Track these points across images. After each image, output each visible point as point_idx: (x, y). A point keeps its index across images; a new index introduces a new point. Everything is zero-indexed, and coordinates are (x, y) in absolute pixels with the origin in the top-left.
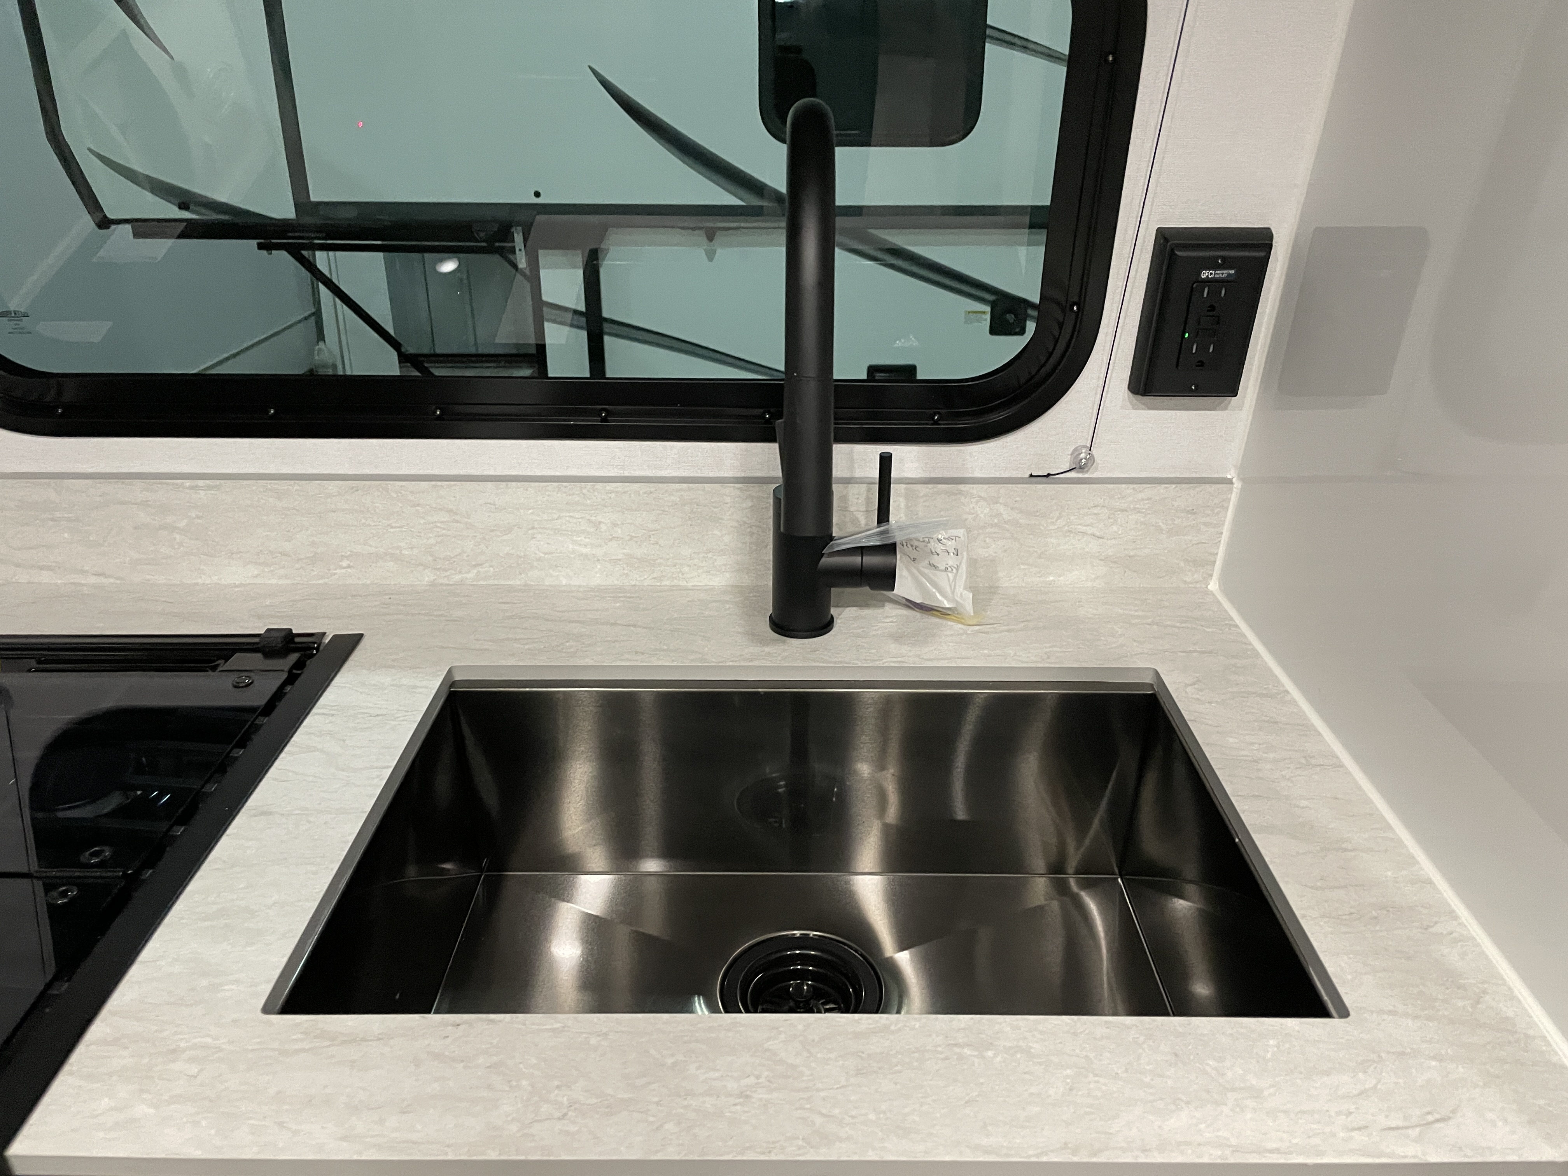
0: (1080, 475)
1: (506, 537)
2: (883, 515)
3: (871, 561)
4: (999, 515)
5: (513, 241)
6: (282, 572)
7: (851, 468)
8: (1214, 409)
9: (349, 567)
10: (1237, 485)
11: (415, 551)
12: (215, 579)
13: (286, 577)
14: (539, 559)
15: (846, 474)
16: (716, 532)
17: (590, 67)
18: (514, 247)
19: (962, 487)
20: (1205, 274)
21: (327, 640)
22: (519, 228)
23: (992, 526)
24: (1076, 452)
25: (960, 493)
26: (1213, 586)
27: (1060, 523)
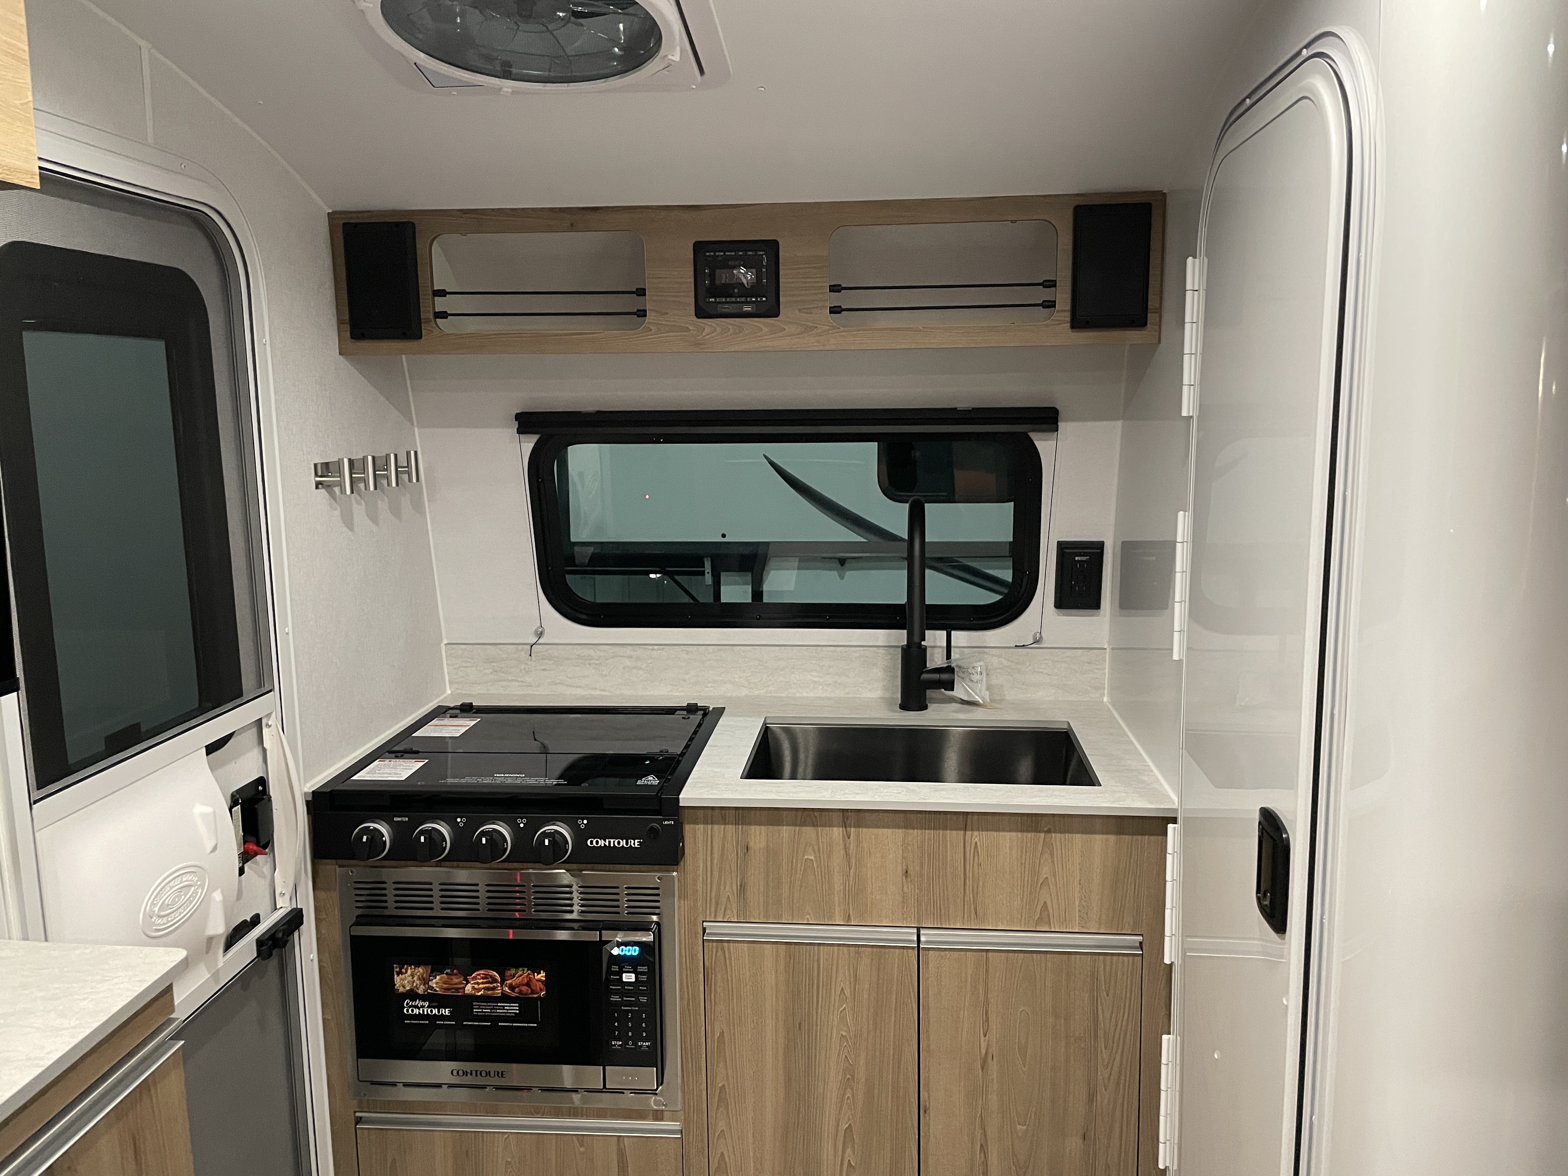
0: (1038, 646)
2: (949, 656)
3: (945, 676)
4: (1002, 664)
5: (704, 567)
6: (681, 689)
7: (935, 641)
8: (1093, 616)
10: (1108, 650)
11: (741, 679)
12: (652, 693)
13: (683, 691)
14: (794, 684)
15: (932, 644)
16: (874, 670)
17: (764, 455)
18: (704, 572)
19: (985, 650)
20: (1077, 558)
21: (711, 709)
22: (709, 559)
23: (1000, 669)
24: (1035, 635)
25: (984, 652)
26: (1105, 699)
27: (1030, 668)
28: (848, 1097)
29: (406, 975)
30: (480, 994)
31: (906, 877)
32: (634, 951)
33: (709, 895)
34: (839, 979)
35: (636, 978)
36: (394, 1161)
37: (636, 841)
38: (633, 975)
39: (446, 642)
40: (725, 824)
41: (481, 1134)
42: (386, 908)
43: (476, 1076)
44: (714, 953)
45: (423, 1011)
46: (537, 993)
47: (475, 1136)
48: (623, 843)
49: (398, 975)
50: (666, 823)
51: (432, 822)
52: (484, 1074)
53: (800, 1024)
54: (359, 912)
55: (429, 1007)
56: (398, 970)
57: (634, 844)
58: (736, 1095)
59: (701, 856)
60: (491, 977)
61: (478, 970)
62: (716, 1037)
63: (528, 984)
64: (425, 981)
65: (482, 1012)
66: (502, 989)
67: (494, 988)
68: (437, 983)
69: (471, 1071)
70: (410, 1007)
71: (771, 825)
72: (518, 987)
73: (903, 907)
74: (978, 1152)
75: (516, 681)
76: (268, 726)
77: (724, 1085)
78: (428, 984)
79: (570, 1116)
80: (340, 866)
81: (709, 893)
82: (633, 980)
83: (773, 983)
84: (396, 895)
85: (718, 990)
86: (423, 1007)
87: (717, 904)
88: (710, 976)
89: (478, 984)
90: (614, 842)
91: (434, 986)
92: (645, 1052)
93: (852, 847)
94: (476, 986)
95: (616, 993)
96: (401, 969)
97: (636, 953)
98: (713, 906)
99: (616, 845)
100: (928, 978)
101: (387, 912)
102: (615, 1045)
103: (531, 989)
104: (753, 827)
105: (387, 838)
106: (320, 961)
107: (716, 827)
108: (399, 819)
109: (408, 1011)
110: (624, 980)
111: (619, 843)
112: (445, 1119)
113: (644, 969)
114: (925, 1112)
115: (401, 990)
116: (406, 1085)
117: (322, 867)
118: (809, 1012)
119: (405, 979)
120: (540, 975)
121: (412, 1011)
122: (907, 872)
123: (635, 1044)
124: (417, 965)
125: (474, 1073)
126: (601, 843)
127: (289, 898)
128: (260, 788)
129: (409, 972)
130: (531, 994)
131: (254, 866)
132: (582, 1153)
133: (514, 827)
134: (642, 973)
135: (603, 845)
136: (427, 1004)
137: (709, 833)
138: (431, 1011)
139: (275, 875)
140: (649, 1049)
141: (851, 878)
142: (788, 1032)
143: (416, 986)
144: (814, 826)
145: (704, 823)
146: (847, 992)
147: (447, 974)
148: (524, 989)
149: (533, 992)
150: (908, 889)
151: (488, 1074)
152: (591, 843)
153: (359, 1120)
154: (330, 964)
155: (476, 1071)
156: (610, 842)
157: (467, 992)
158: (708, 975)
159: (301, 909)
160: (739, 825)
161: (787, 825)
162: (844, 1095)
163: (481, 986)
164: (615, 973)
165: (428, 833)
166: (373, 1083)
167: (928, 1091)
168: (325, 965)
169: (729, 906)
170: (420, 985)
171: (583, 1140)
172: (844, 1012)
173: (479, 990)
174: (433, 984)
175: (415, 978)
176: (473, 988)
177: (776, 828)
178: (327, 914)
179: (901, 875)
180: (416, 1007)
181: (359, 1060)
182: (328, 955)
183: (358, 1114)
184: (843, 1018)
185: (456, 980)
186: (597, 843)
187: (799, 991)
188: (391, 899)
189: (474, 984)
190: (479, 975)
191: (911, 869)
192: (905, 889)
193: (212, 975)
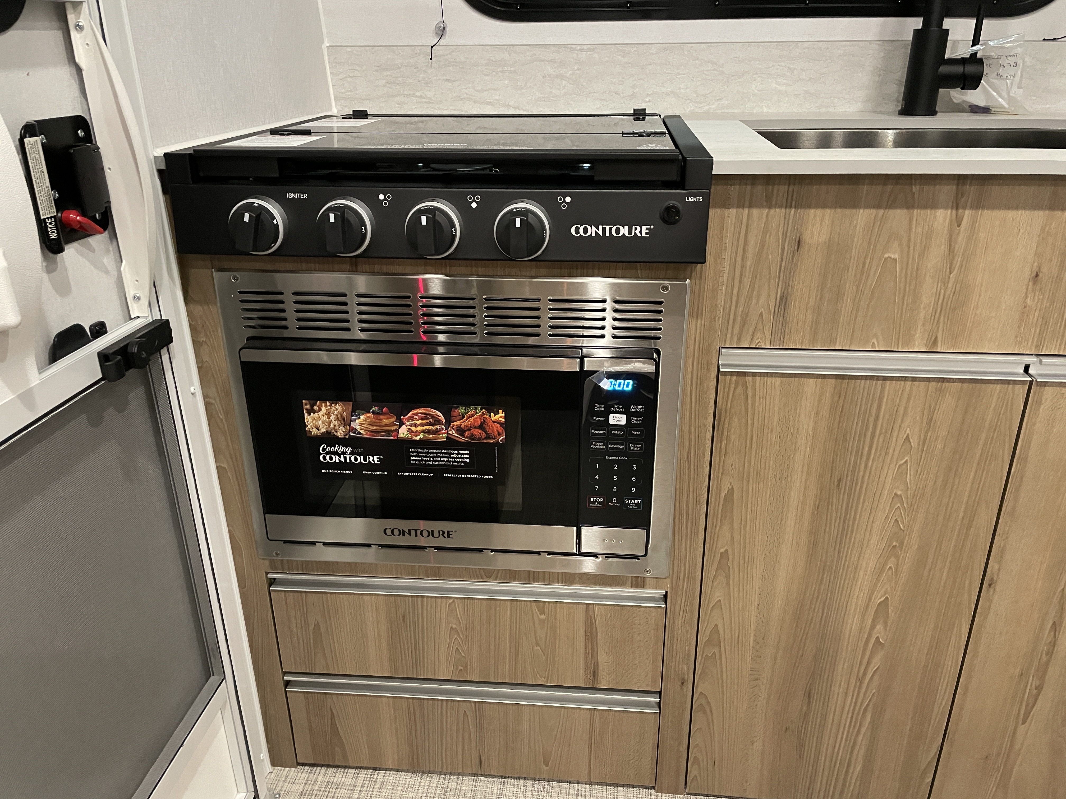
1: (740, 80)
9: (649, 101)
28: (890, 568)
29: (320, 414)
30: (418, 438)
31: (1035, 283)
32: (627, 386)
33: (732, 312)
34: (906, 423)
35: (628, 420)
36: (317, 625)
37: (644, 228)
38: (624, 417)
39: (328, 45)
40: (770, 207)
41: (419, 599)
42: (286, 328)
43: (416, 535)
44: (732, 389)
45: (345, 458)
46: (495, 439)
47: (413, 601)
48: (624, 231)
49: (309, 414)
50: (692, 199)
51: (344, 199)
52: (425, 533)
53: (839, 481)
54: (251, 333)
55: (352, 454)
56: (308, 407)
57: (641, 232)
58: (742, 562)
59: (727, 256)
60: (433, 417)
61: (415, 409)
62: (723, 495)
63: (481, 427)
64: (346, 422)
65: (422, 460)
66: (448, 433)
67: (437, 432)
68: (361, 424)
69: (409, 530)
70: (327, 453)
71: (841, 207)
72: (469, 430)
73: (1019, 327)
74: (1047, 632)
75: (414, 95)
76: (79, 28)
77: (727, 551)
78: (350, 426)
79: (529, 581)
80: (220, 270)
81: (733, 308)
82: (624, 423)
83: (811, 428)
84: (297, 311)
85: (733, 437)
86: (344, 453)
87: (744, 323)
88: (723, 419)
89: (416, 425)
90: (610, 230)
91: (358, 427)
92: (633, 511)
93: (960, 239)
94: (413, 429)
95: (598, 438)
96: (312, 406)
97: (630, 388)
98: (737, 326)
99: (614, 233)
100: (1035, 424)
101: (286, 333)
102: (594, 503)
103: (486, 432)
104: (812, 211)
105: (279, 220)
106: (205, 397)
107: (755, 211)
108: (295, 196)
109: (324, 458)
110: (611, 422)
111: (618, 231)
112: (377, 581)
113: (640, 408)
114: (990, 585)
115: (315, 432)
116: (325, 544)
117: (193, 270)
118: (855, 466)
119: (319, 418)
120: (497, 416)
121: (331, 458)
122: (1037, 275)
123: (621, 501)
124: (334, 400)
125: (413, 533)
126: (592, 231)
127: (147, 303)
128: (81, 133)
129: (323, 409)
130: (486, 438)
131: (85, 251)
132: (542, 621)
133: (463, 208)
134: (637, 414)
135: (594, 234)
136: (349, 450)
137: (745, 220)
138: (356, 459)
139: (122, 269)
140: (639, 507)
141: (950, 285)
142: (821, 490)
143: (334, 428)
144: (908, 208)
145: (738, 207)
146: (914, 442)
147: (373, 412)
148: (477, 432)
149: (488, 437)
150: (1033, 300)
151: (431, 533)
152: (577, 231)
153: (272, 582)
154: (218, 399)
155: (416, 531)
156: (604, 230)
157: (401, 435)
158: (720, 418)
159: (168, 321)
160: (791, 207)
161: (867, 207)
162: (886, 563)
163: (420, 428)
164: (599, 414)
165: (341, 212)
166: (286, 542)
167: (1000, 562)
168: (213, 401)
169: (760, 326)
170: (339, 426)
171: (544, 608)
172: (904, 467)
173: (417, 433)
174: (356, 425)
175: (332, 418)
176: (410, 431)
177: (848, 212)
178: (206, 335)
179: (1026, 281)
180: (336, 453)
181: (266, 515)
182: (214, 389)
183: (270, 576)
184: (901, 473)
185: (386, 421)
186: (585, 231)
187: (845, 440)
188: (291, 315)
189: (411, 425)
190: (417, 414)
191: (1045, 270)
192: (1029, 301)
193: (20, 397)
